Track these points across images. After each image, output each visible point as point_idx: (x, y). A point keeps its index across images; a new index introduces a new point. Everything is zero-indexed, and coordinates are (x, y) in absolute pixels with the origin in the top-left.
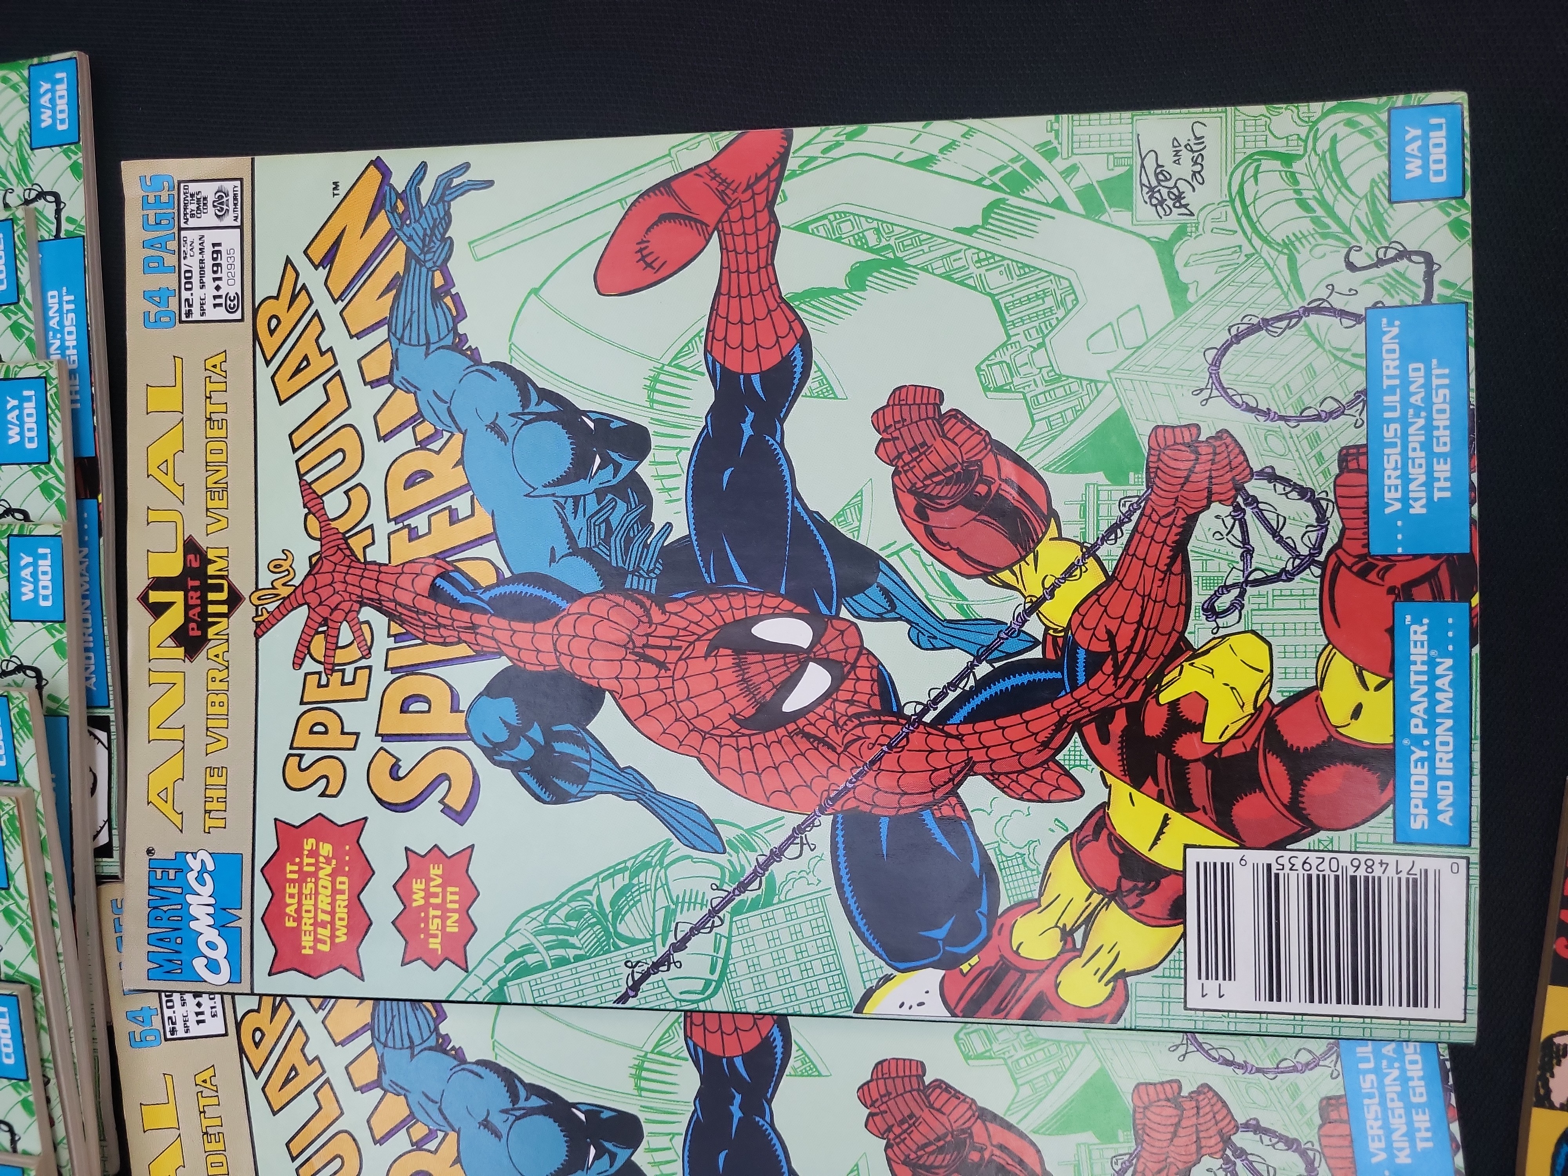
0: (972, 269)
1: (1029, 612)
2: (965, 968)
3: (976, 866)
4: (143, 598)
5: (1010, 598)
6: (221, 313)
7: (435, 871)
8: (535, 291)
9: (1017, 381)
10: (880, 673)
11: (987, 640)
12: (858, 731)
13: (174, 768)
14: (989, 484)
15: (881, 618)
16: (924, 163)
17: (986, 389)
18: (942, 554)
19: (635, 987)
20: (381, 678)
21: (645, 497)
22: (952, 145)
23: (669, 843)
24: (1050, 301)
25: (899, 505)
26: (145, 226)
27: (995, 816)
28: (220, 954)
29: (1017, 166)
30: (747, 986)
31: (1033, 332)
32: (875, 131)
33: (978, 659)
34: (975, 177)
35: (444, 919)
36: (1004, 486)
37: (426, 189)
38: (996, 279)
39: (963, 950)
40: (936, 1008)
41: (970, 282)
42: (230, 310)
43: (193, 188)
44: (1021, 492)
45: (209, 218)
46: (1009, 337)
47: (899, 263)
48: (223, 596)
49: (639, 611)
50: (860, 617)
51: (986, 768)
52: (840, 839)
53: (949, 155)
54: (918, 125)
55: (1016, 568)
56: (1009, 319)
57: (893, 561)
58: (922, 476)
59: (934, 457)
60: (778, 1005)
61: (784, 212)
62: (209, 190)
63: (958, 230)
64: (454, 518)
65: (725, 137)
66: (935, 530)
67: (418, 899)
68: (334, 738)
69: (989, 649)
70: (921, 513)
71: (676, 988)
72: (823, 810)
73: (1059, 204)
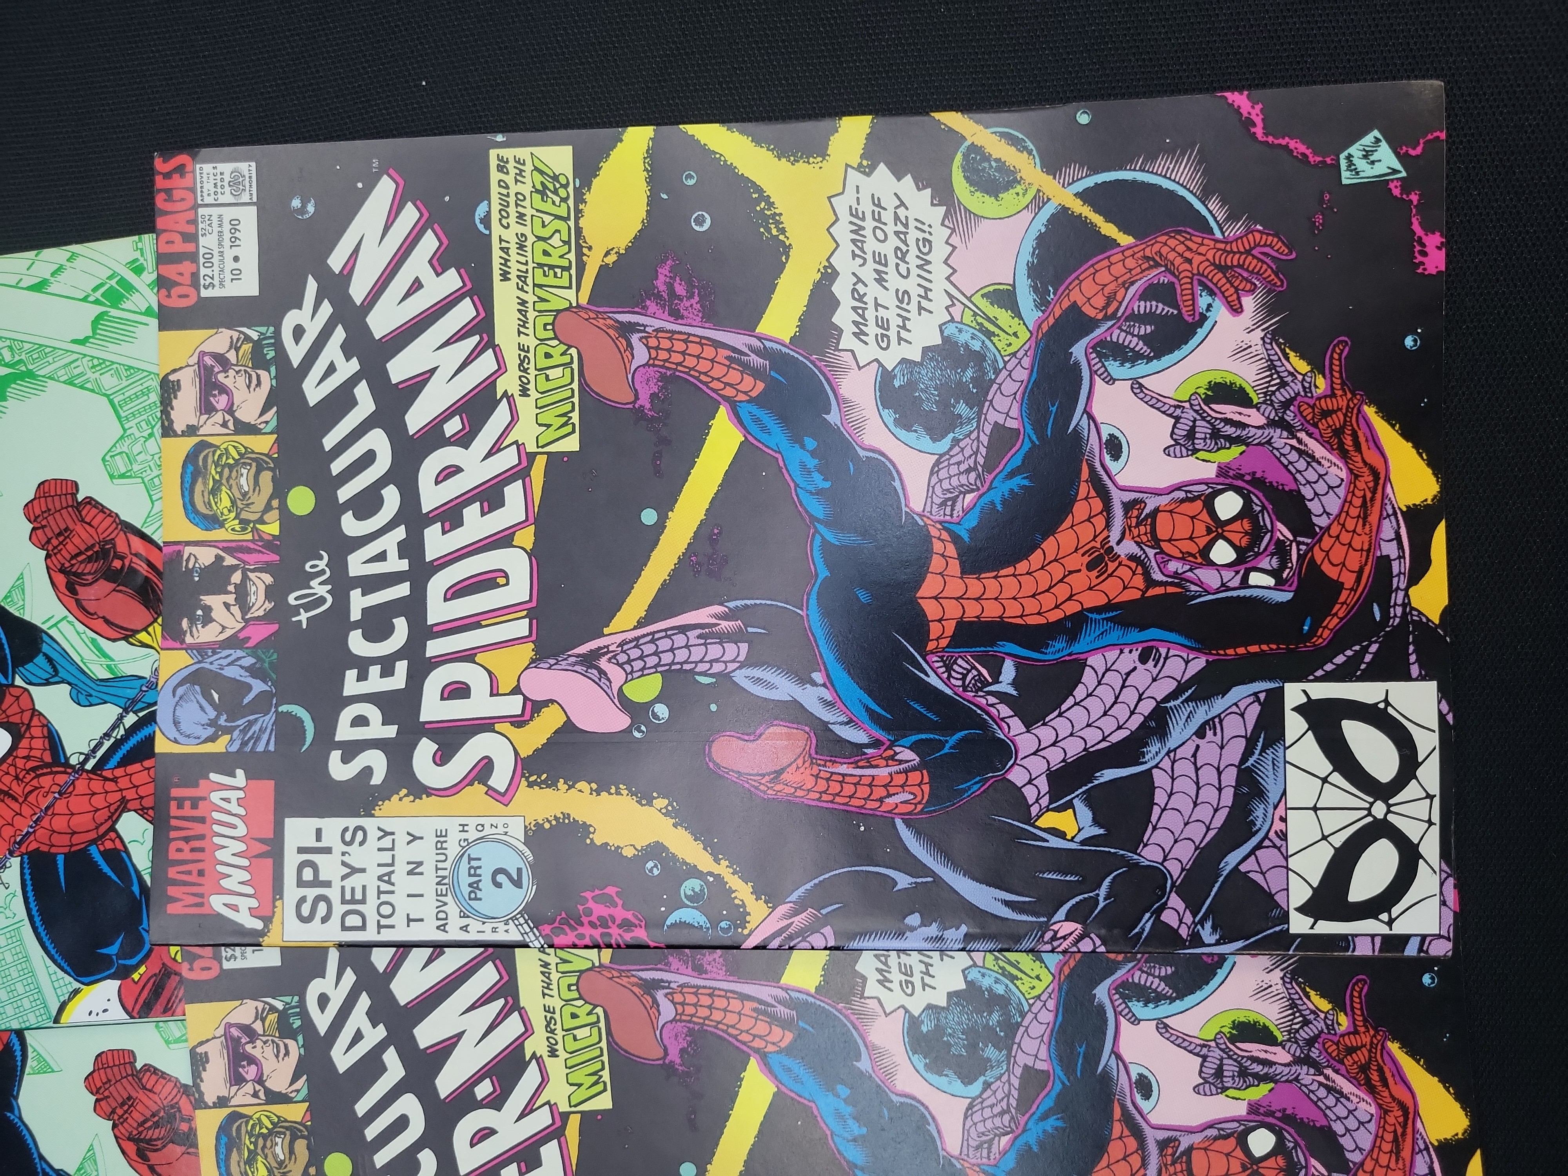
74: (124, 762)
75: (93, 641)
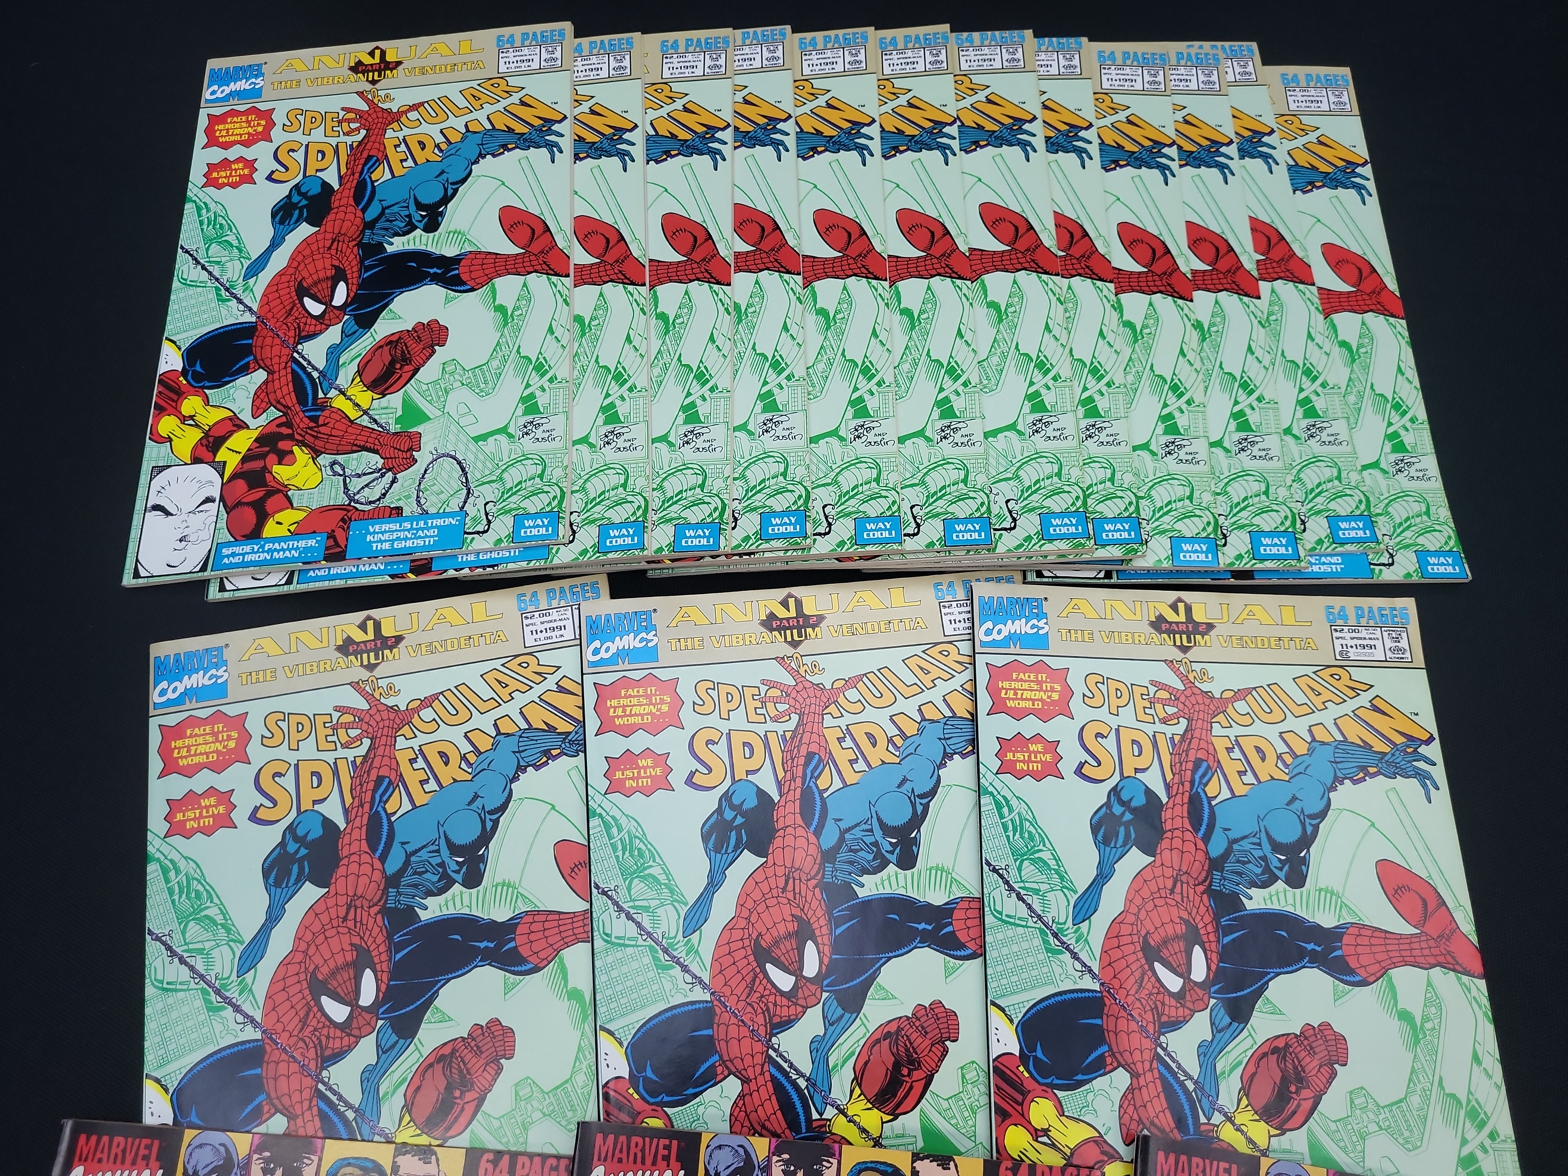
0: (1419, 1086)
1: (1225, 1115)
2: (1021, 1068)
3: (1080, 1077)
4: (1180, 600)
5: (1232, 1104)
6: (1338, 649)
7: (1048, 757)
8: (1373, 825)
9: (1358, 1112)
10: (1181, 1022)
11: (1207, 1088)
12: (1148, 1008)
13: (1091, 614)
14: (1296, 1093)
15: (1212, 1024)
16: (1476, 1059)
17: (1351, 1093)
18: (1252, 1063)
19: (995, 870)
20: (1150, 729)
21: (1265, 885)
22: (1490, 1077)
23: (1075, 892)
24: (1407, 1134)
25: (1278, 1037)
26: (1380, 609)
27: (1108, 1090)
28: (995, 636)
29: (1482, 1115)
30: (1000, 936)
31: (1387, 1123)
32: (1490, 1029)
33: (1196, 1083)
34: (1473, 1091)
35: (1023, 762)
36: (1296, 1102)
37: (1421, 765)
38: (1415, 1100)
39: (1031, 1068)
40: (996, 1050)
41: (1412, 1085)
42: (1341, 653)
43: (1404, 635)
44: (1294, 1113)
45: (1389, 644)
46: (1383, 1108)
47: (1417, 1041)
48: (1185, 643)
49: (1201, 879)
50: (1211, 1010)
51: (1135, 1085)
52: (1087, 994)
53: (1483, 1074)
54: (1498, 1056)
55: (1249, 1108)
56: (1394, 1108)
57: (1245, 1033)
58: (1296, 1051)
59: (1308, 1059)
60: (991, 954)
61: (1437, 972)
62: (1404, 644)
63: (1441, 1078)
64: (1241, 773)
65: (1474, 938)
66: (1265, 1059)
67: (1033, 747)
68: (1115, 702)
69: (1202, 1089)
70: (1275, 1050)
71: (996, 894)
72: (1102, 984)
73: (1464, 1142)
74: (1162, 1077)
75: (1240, 1063)
